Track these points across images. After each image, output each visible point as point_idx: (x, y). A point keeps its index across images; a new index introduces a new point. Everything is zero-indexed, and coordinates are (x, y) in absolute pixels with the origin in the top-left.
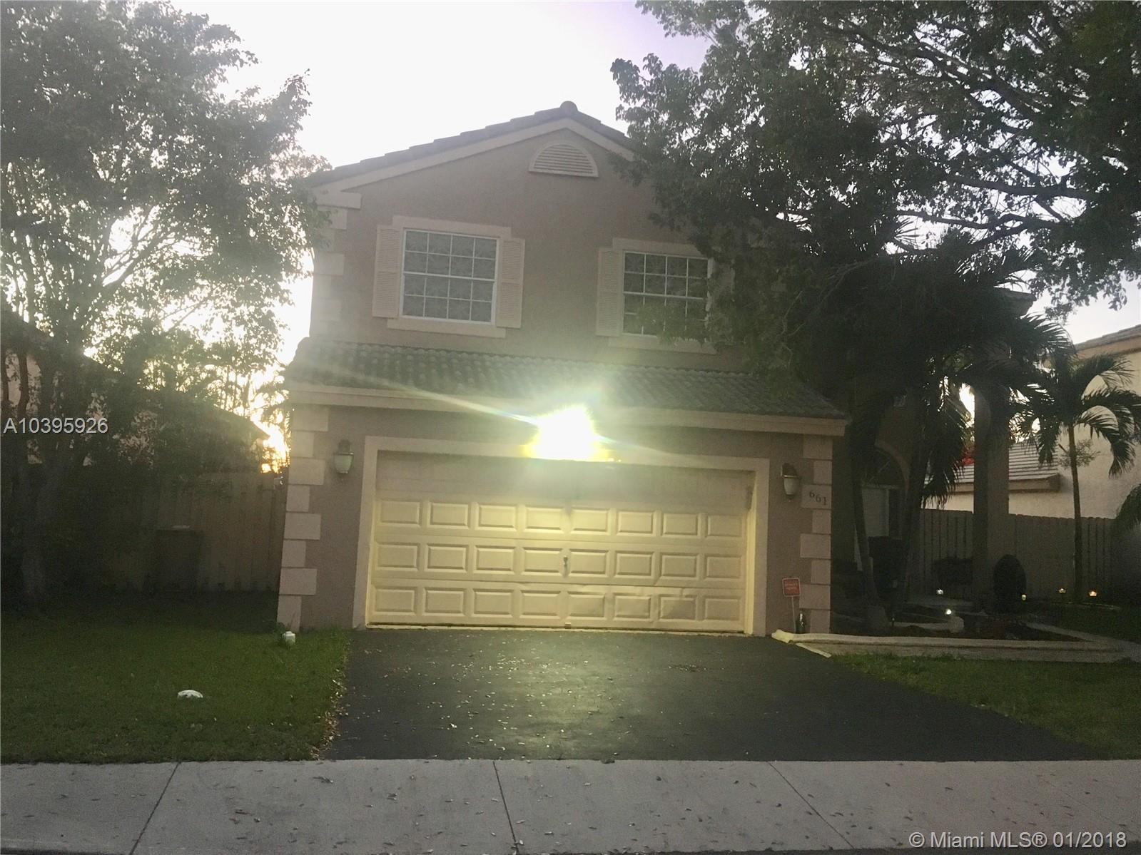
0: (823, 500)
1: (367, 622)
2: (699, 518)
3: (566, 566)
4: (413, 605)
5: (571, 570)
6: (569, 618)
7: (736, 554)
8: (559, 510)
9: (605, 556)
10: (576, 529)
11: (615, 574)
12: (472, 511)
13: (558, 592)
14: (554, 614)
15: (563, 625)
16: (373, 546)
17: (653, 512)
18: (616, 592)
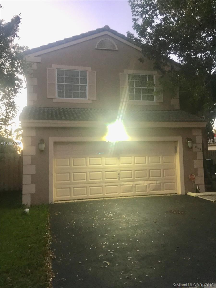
0: (200, 149)
1: (54, 201)
2: (161, 157)
3: (119, 176)
4: (69, 193)
5: (121, 177)
6: (122, 193)
7: (173, 168)
8: (116, 158)
9: (132, 172)
10: (121, 164)
11: (135, 178)
12: (87, 160)
13: (117, 185)
14: (117, 193)
15: (120, 196)
16: (54, 174)
17: (146, 156)
18: (135, 183)
